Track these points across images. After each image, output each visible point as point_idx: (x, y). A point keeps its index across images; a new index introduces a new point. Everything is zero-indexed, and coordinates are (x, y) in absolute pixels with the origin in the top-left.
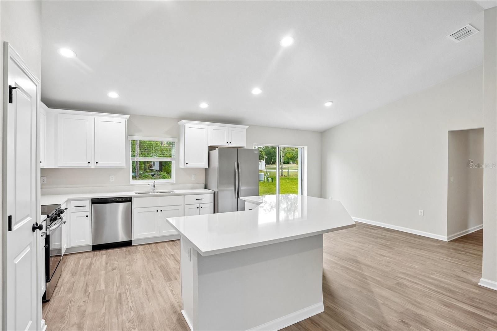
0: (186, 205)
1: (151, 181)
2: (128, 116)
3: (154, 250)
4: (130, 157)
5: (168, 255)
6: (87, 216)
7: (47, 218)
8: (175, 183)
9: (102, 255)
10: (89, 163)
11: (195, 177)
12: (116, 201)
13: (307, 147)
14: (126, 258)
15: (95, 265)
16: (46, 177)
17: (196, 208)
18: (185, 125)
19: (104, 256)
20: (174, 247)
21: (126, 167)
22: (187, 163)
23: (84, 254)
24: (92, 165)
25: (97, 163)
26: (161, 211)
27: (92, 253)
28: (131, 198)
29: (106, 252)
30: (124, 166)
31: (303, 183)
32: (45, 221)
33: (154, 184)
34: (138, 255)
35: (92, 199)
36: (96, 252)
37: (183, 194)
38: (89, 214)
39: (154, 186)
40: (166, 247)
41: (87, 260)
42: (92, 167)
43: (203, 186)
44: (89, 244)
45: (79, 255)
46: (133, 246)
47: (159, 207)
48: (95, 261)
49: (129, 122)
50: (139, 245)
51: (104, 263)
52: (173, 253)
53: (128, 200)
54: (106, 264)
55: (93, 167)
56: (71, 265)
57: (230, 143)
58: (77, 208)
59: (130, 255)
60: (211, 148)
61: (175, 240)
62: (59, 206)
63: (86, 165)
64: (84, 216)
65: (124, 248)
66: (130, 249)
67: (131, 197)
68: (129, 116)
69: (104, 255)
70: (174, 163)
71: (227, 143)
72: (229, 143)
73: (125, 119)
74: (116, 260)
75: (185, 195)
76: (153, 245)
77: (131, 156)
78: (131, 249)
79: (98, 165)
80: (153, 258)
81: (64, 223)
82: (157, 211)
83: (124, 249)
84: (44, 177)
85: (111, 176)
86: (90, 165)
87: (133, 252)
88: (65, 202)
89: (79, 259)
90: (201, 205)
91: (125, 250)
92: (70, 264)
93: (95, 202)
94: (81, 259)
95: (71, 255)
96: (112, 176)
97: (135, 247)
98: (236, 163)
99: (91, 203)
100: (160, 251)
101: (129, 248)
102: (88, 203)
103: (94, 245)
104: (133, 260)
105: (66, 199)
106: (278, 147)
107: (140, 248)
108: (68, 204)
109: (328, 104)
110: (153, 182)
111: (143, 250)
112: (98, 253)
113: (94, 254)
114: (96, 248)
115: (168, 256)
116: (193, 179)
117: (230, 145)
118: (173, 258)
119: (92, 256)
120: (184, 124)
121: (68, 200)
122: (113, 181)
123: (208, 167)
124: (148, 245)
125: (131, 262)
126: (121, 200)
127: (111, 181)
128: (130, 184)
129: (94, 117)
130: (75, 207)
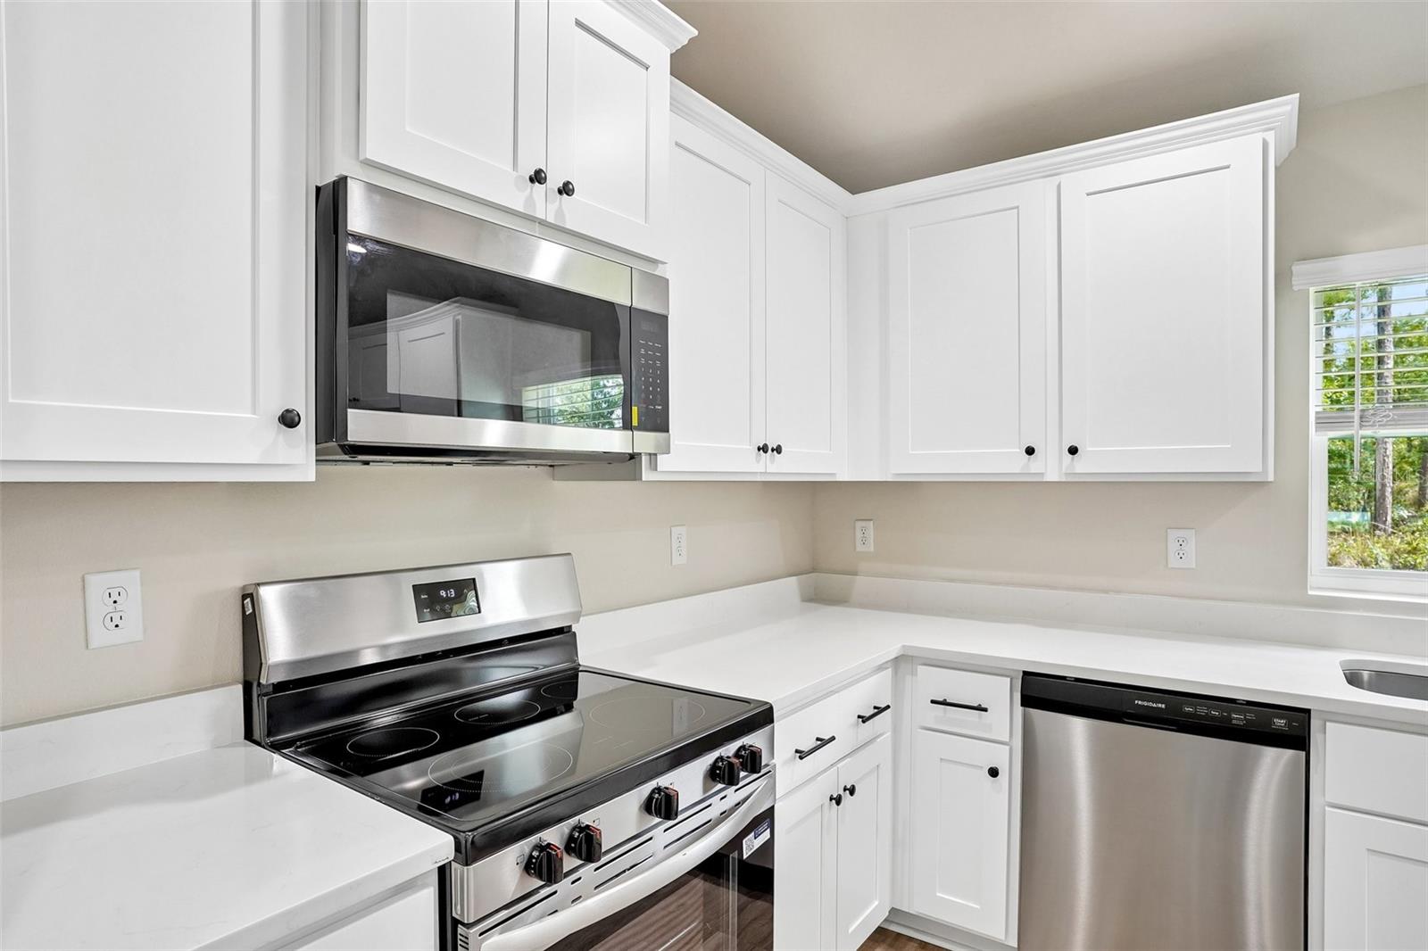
6: (993, 772)
10: (1030, 451)
12: (1177, 717)
16: (871, 523)
21: (1271, 478)
24: (1051, 466)
25: (1073, 451)
28: (1305, 715)
30: (1259, 469)
35: (1025, 673)
38: (1000, 757)
42: (1048, 479)
44: (1001, 936)
53: (1274, 726)
55: (1052, 476)
58: (942, 712)
63: (1011, 464)
64: (980, 769)
67: (1308, 711)
68: (1298, 95)
73: (1257, 138)
79: (1081, 466)
84: (865, 523)
86: (1034, 464)
96: (1181, 533)
99: (1017, 698)
102: (1002, 696)
121: (901, 655)
122: (1189, 562)
126: (1214, 718)
127: (1174, 562)
128: (1310, 592)
129: (1056, 180)
130: (933, 702)
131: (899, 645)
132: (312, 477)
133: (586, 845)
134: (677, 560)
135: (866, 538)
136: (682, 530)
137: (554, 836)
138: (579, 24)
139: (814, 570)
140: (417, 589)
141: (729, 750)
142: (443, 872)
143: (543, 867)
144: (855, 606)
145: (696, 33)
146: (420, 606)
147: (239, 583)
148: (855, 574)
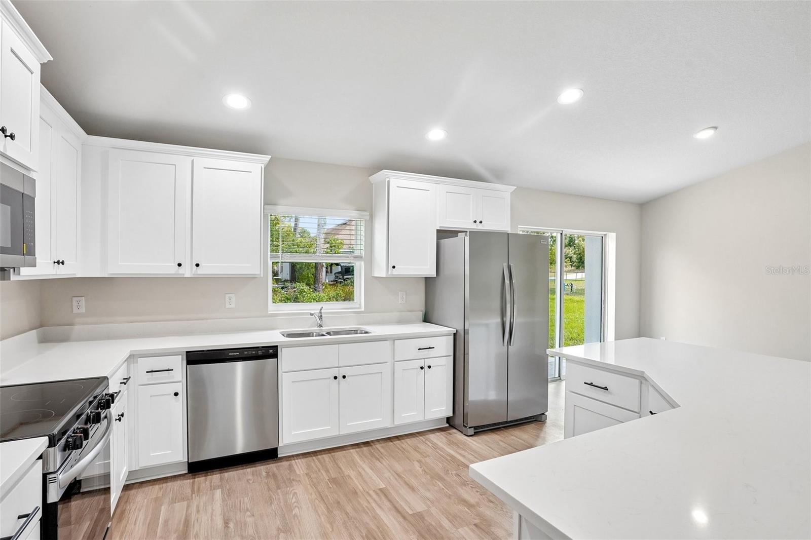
0: (396, 361)
1: (314, 307)
2: (267, 158)
3: (333, 476)
4: (269, 253)
5: (371, 492)
6: (176, 394)
7: (50, 446)
8: (363, 310)
9: (212, 488)
10: (180, 265)
11: (404, 297)
12: (242, 356)
13: (615, 234)
14: (271, 503)
15: (196, 528)
16: (84, 297)
17: (417, 368)
18: (389, 182)
19: (218, 493)
20: (377, 463)
21: (262, 276)
22: (394, 267)
23: (170, 484)
24: (187, 271)
25: (197, 265)
26: (344, 377)
27: (188, 482)
28: (275, 348)
29: (221, 479)
30: (259, 273)
31: (604, 308)
32: (41, 461)
33: (320, 312)
34: (299, 490)
35: (187, 352)
36: (196, 479)
37: (390, 338)
38: (180, 388)
39: (321, 317)
40: (358, 463)
41: (177, 505)
42: (186, 276)
43: (421, 315)
44: (182, 459)
45: (157, 487)
46: (282, 458)
47: (339, 367)
48: (198, 511)
49: (268, 170)
50: (293, 456)
51: (219, 522)
52: (382, 486)
53: (270, 353)
54: (226, 523)
55: (188, 275)
56: (137, 525)
57: (481, 222)
58: (152, 375)
59: (279, 491)
60: (443, 234)
61: (372, 441)
62: (102, 382)
64: (170, 394)
65: (262, 467)
66: (275, 469)
67: (277, 346)
68: (270, 156)
69: (218, 490)
70: (360, 266)
71: (475, 222)
72: (478, 222)
73: (260, 166)
74: (248, 510)
75: (394, 339)
76: (326, 457)
77: (269, 251)
78: (276, 467)
79: (200, 271)
80: (338, 503)
81: (120, 420)
82: (336, 378)
83: (262, 469)
84: (79, 298)
85: (227, 296)
86: (181, 270)
87: (284, 482)
88: (125, 361)
89: (158, 501)
90: (428, 363)
91: (264, 474)
92: (135, 524)
93: (195, 358)
94: (161, 505)
95: (139, 488)
96: (231, 295)
97: (285, 464)
98: (505, 265)
99: (185, 362)
100: (349, 476)
101: (272, 467)
102: (178, 364)
103: (191, 463)
104: (292, 511)
105: (126, 355)
106: (561, 234)
107: (300, 466)
108: (132, 365)
109: (705, 135)
110: (320, 309)
111: (306, 474)
112: (202, 481)
113: (193, 483)
114: (197, 468)
115: (375, 496)
116: (400, 302)
117: (480, 227)
118: (388, 504)
119: (189, 491)
120: (387, 179)
121: (130, 355)
122: (233, 306)
123: (435, 276)
124: (314, 458)
125: (286, 516)
126: (253, 354)
127: (228, 306)
128: (269, 312)
129: (192, 158)
130: (147, 372)
131: (129, 351)
135: (80, 306)
138: (12, 51)
139: (41, 326)
144: (73, 341)
145: (52, 59)
148: (72, 324)
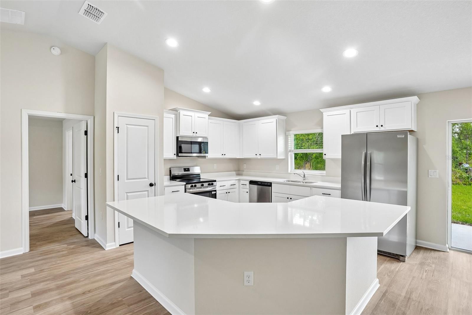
8: (325, 175)
10: (256, 155)
18: (323, 114)
22: (325, 154)
24: (258, 157)
26: (291, 199)
35: (250, 181)
37: (311, 186)
38: (248, 191)
39: (304, 176)
47: (290, 194)
53: (269, 184)
67: (272, 183)
71: (377, 126)
72: (380, 126)
73: (276, 119)
79: (261, 156)
82: (288, 198)
98: (364, 153)
102: (248, 183)
126: (264, 184)
128: (289, 172)
132: (176, 158)
133: (195, 186)
134: (215, 168)
135: (245, 166)
136: (216, 164)
137: (194, 185)
138: (198, 117)
139: (239, 171)
140: (184, 169)
141: (211, 183)
142: (185, 185)
143: (192, 186)
146: (184, 170)
147: (169, 167)
148: (244, 171)
